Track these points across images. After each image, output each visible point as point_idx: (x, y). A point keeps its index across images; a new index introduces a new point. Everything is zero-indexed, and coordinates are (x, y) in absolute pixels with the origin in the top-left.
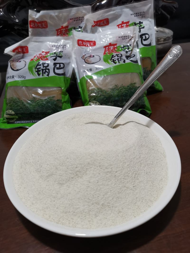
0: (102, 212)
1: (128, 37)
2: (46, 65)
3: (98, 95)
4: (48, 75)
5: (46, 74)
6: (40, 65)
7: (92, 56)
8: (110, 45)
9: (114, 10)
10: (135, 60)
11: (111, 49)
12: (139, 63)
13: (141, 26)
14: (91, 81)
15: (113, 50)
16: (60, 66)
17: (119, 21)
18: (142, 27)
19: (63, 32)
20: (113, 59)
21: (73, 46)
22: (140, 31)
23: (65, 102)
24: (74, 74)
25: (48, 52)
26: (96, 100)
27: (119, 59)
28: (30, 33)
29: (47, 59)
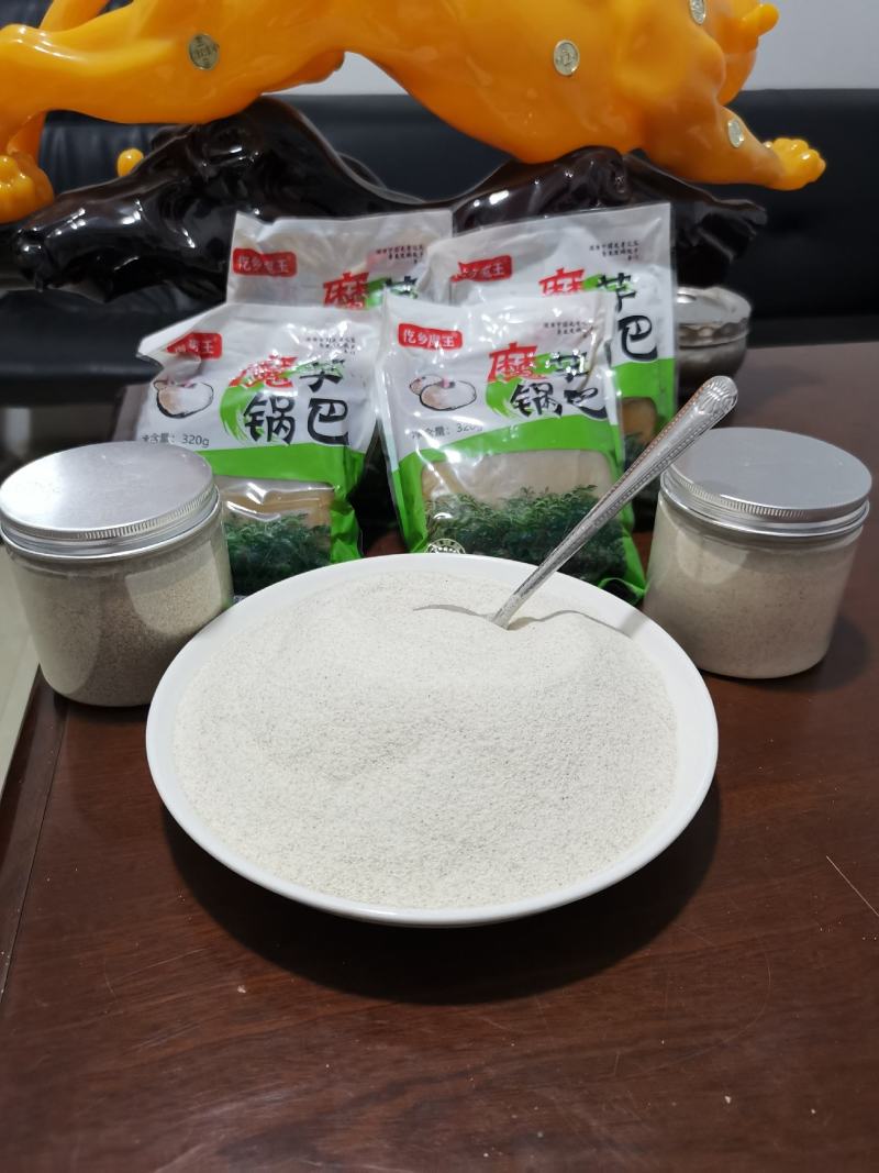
0: (460, 865)
1: (576, 327)
2: (282, 404)
3: (461, 517)
4: (288, 439)
5: (283, 434)
6: (264, 403)
7: (447, 385)
8: (514, 348)
9: (531, 230)
10: (597, 407)
11: (517, 363)
12: (613, 418)
13: (624, 288)
14: (437, 469)
15: (521, 365)
16: (332, 410)
17: (549, 267)
18: (629, 292)
19: (349, 292)
20: (519, 398)
21: (384, 344)
22: (620, 306)
23: (342, 536)
24: (378, 441)
25: (292, 360)
26: (452, 538)
27: (542, 401)
28: (230, 291)
29: (289, 385)
